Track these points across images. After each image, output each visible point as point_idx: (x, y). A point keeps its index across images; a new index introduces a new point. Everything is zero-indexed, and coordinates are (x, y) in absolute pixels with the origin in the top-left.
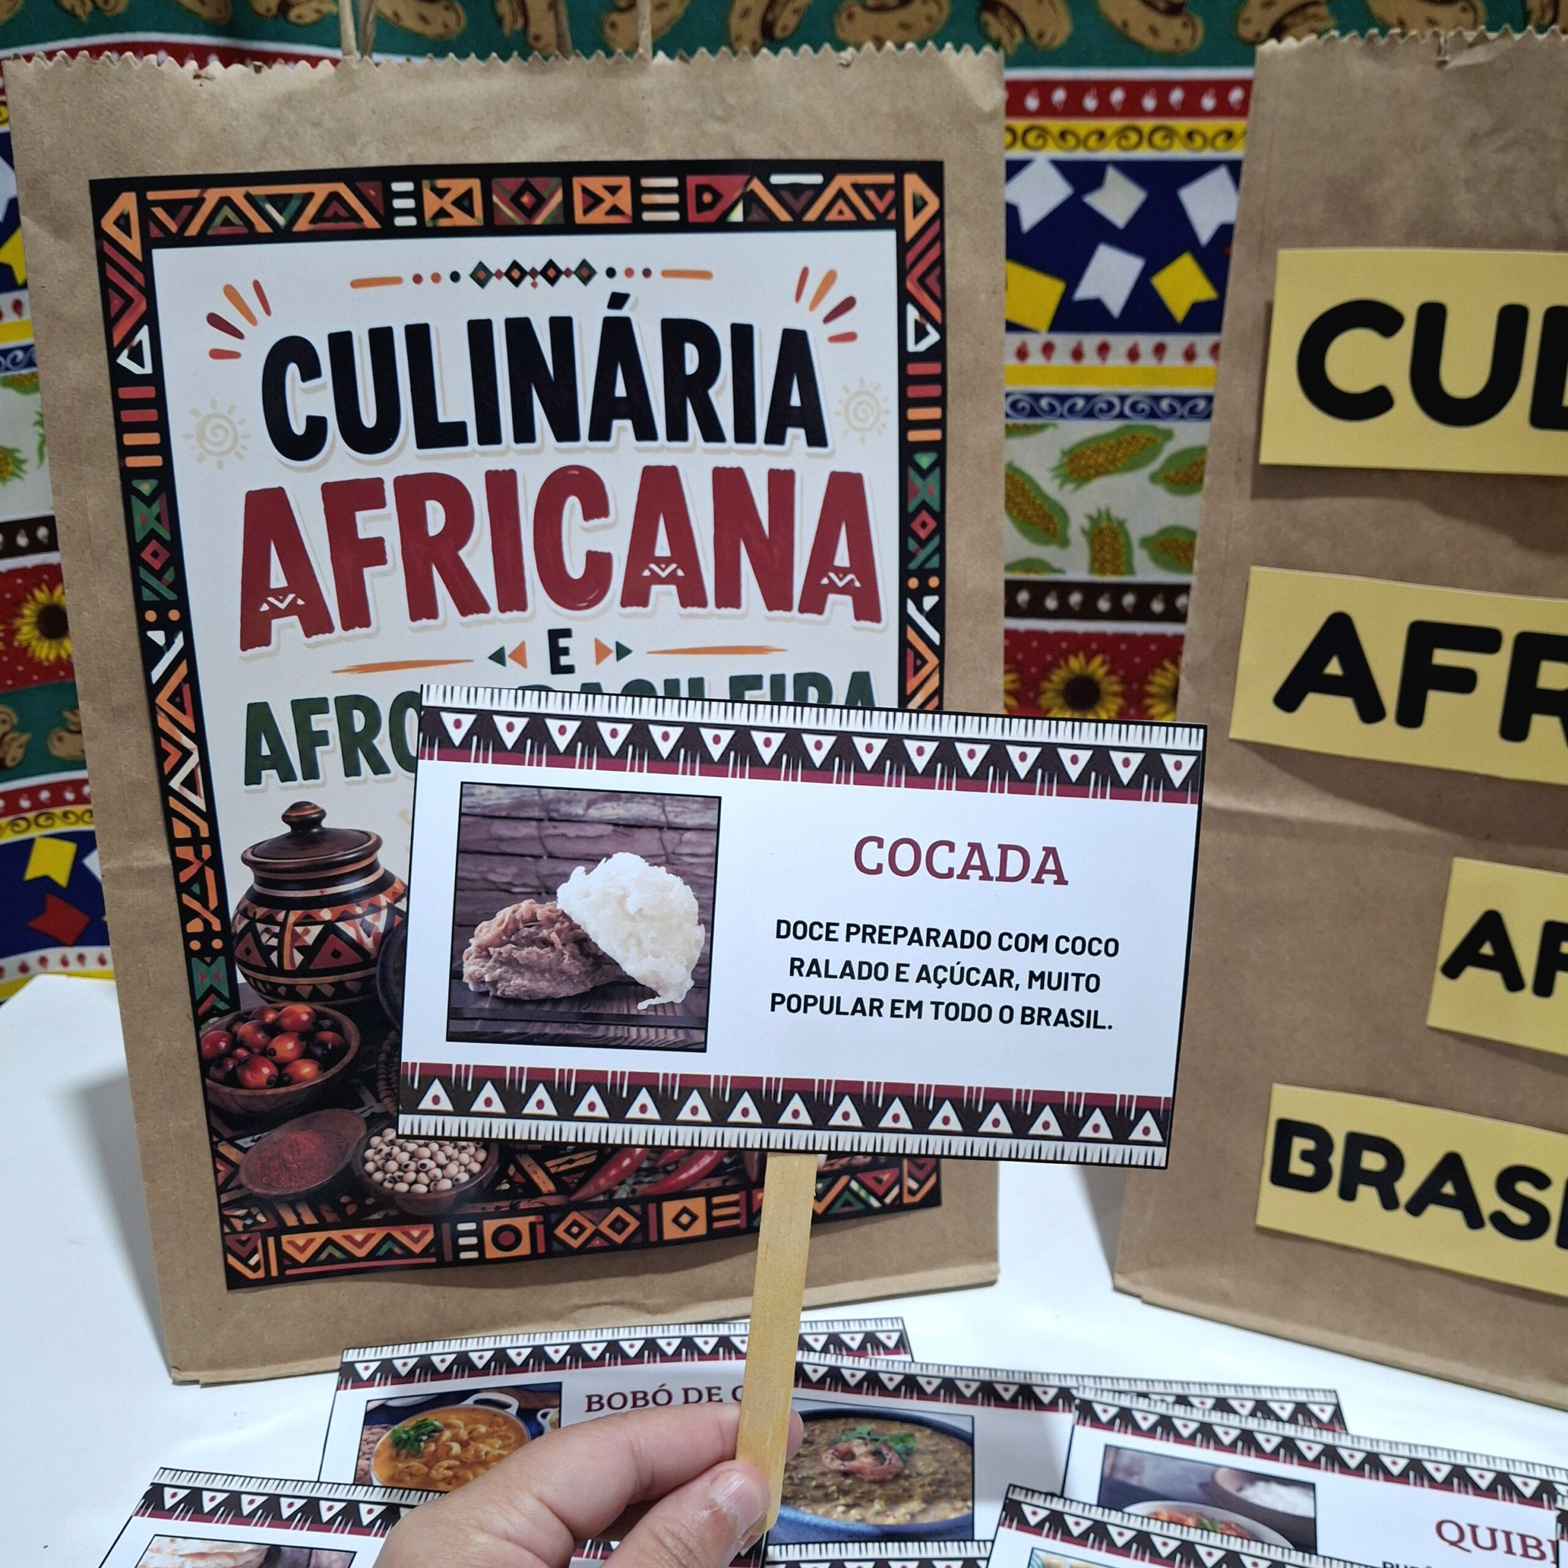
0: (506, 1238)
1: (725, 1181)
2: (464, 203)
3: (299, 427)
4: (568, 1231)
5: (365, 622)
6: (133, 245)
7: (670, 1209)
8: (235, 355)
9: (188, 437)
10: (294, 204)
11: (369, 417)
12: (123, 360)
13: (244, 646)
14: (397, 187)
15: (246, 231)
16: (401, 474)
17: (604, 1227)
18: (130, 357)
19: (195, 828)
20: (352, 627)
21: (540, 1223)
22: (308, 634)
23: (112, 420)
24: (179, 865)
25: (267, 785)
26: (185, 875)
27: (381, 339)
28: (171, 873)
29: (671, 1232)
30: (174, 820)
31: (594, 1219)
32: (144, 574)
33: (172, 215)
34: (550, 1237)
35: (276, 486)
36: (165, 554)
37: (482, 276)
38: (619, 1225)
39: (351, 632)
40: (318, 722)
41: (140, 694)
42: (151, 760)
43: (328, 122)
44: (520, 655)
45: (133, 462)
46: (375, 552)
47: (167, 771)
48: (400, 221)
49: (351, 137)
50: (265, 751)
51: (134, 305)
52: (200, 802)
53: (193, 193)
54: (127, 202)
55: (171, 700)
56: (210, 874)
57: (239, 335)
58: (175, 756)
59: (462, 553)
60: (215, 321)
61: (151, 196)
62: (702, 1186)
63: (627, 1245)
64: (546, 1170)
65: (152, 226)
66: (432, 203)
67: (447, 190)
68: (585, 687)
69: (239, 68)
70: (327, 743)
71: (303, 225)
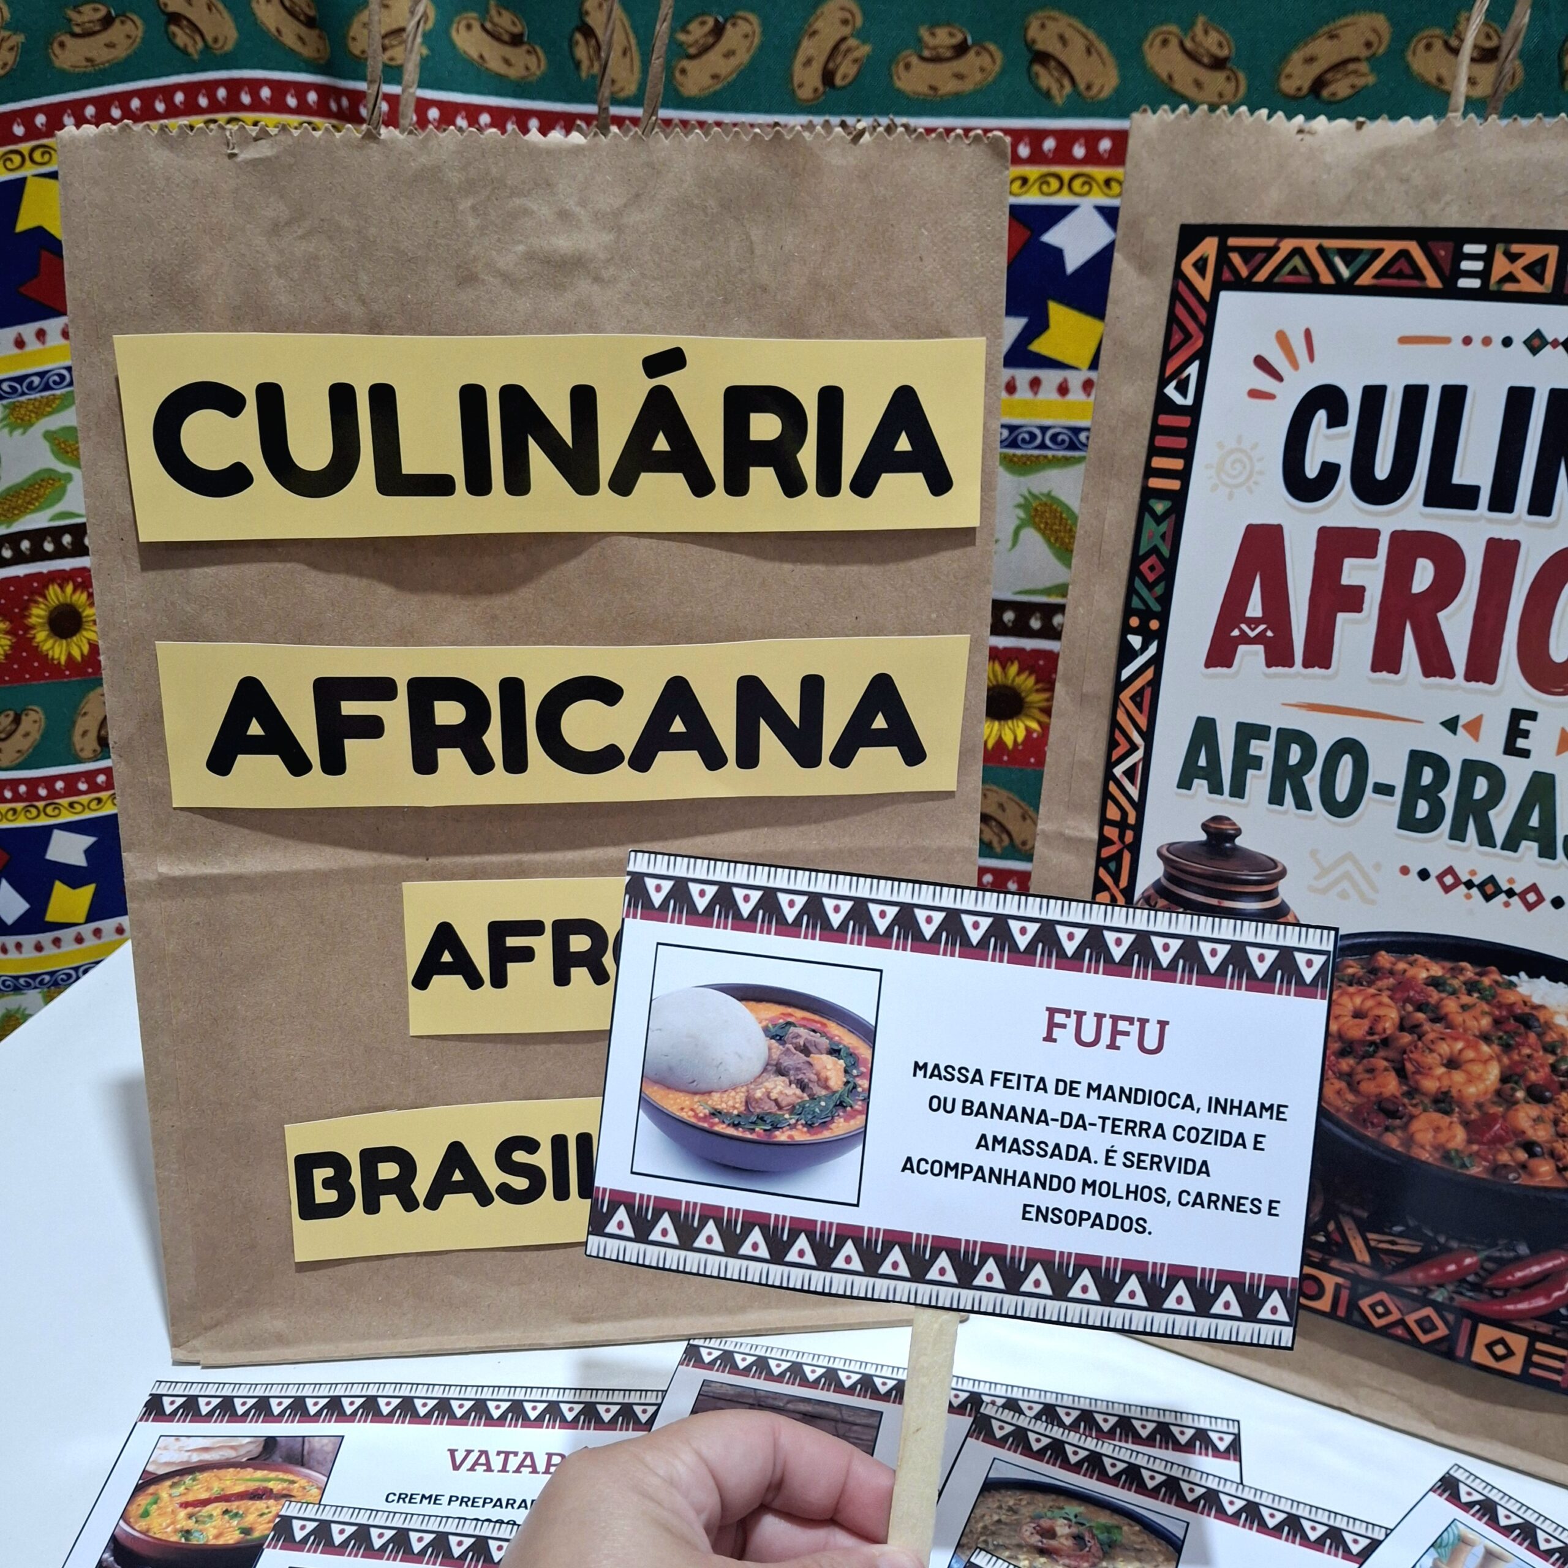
0: (1309, 1287)
1: (1555, 1332)
2: (1536, 270)
3: (1312, 470)
4: (1372, 1307)
5: (1326, 665)
6: (1204, 287)
7: (1486, 1333)
8: (1270, 396)
9: (1210, 464)
10: (1363, 258)
11: (1382, 469)
12: (1170, 391)
14: (1468, 249)
15: (1309, 280)
16: (1399, 527)
17: (1411, 1319)
18: (1177, 388)
19: (1124, 814)
20: (1313, 667)
21: (1346, 1288)
22: (1269, 665)
23: (1146, 443)
24: (1104, 841)
25: (1196, 791)
26: (1107, 852)
27: (1415, 396)
28: (1095, 847)
29: (1480, 1355)
30: (1110, 802)
31: (1402, 1308)
32: (1138, 583)
33: (1246, 261)
34: (1353, 1306)
35: (1275, 522)
36: (1160, 569)
37: (1536, 343)
38: (1427, 1325)
39: (1310, 671)
40: (1257, 747)
41: (1108, 689)
42: (1103, 747)
43: (1418, 179)
44: (1474, 728)
45: (1155, 483)
46: (1353, 599)
47: (1114, 757)
48: (1463, 283)
49: (1436, 196)
50: (1202, 762)
51: (1190, 343)
52: (1134, 792)
53: (1269, 242)
54: (1209, 247)
55: (1132, 699)
56: (1127, 857)
57: (1278, 377)
58: (1124, 747)
59: (1441, 616)
60: (1261, 363)
61: (1232, 242)
62: (1529, 1325)
63: (1429, 1347)
64: (1366, 1241)
65: (1225, 269)
66: (1501, 266)
67: (1521, 255)
68: (1537, 775)
69: (1342, 123)
70: (1259, 768)
71: (1365, 279)
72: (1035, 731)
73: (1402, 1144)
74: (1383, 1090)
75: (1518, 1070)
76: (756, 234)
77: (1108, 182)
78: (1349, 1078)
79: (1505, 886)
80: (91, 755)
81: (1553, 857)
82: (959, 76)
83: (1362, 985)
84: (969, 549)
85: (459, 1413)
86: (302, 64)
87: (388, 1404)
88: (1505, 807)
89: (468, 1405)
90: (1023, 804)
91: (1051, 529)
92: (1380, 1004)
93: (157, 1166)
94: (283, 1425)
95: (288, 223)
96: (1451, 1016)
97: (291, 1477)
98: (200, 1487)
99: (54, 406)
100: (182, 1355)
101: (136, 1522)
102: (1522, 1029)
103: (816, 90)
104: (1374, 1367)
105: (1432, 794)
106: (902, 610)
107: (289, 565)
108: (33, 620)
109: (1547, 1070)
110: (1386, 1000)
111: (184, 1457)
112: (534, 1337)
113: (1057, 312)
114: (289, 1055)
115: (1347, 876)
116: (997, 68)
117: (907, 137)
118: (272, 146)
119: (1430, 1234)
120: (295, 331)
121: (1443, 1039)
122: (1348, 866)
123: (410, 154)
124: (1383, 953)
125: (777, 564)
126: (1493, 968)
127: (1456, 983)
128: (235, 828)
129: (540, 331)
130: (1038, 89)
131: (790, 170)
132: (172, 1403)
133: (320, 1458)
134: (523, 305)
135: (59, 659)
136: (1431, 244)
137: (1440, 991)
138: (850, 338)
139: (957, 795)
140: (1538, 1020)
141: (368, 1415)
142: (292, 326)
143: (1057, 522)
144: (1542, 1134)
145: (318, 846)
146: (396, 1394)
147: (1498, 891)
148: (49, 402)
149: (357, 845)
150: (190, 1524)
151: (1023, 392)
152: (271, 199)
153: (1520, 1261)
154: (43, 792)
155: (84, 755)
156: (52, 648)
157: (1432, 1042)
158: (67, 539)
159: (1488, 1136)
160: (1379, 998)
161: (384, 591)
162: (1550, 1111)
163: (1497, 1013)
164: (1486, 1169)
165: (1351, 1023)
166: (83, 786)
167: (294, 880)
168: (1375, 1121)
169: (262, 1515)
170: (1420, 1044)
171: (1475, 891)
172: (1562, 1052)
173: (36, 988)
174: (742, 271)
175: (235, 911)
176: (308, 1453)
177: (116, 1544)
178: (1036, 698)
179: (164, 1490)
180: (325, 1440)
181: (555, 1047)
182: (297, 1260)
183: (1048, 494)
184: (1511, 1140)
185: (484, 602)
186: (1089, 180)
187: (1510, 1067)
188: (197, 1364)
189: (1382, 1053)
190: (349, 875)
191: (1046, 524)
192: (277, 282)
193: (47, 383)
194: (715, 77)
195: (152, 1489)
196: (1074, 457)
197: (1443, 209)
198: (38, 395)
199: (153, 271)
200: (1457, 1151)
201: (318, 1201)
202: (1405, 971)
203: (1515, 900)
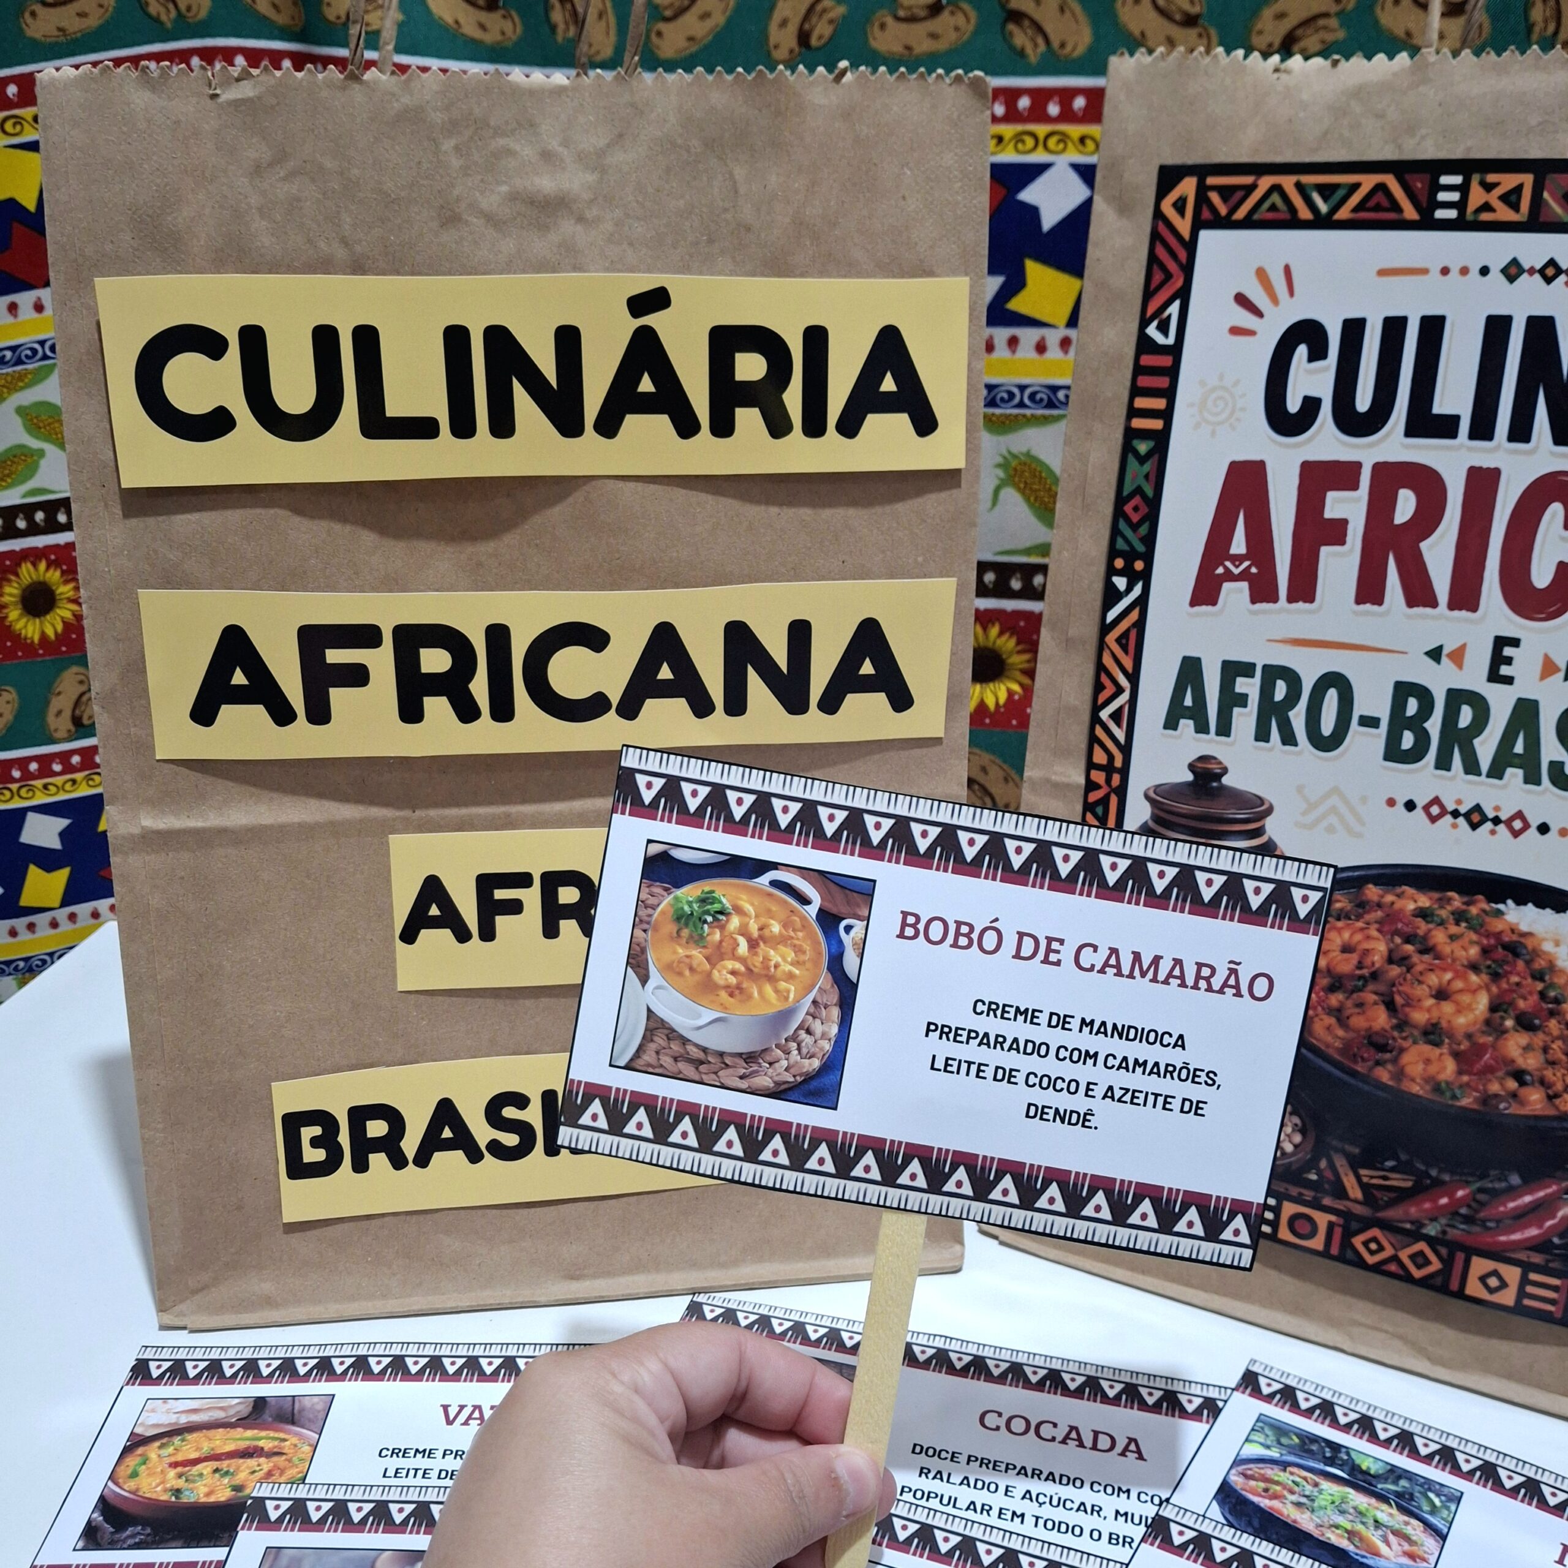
0: (1301, 1225)
1: (1548, 1261)
2: (1511, 199)
3: (1293, 405)
4: (1366, 1244)
5: (1310, 597)
6: (1184, 226)
7: (1480, 1265)
8: (1251, 333)
9: (1192, 405)
10: (1341, 193)
11: (1363, 401)
12: (1152, 331)
13: (1194, 603)
14: (1445, 180)
15: (1287, 216)
16: (1381, 459)
17: (1404, 1255)
18: (1158, 328)
19: (1111, 757)
20: (1297, 601)
21: (1339, 1225)
22: (1253, 601)
23: (1128, 384)
24: (1091, 786)
25: (1181, 734)
26: (1094, 797)
27: (1394, 327)
28: (1082, 792)
29: (1474, 1288)
30: (1096, 746)
31: (1395, 1243)
32: (1122, 525)
33: (1225, 199)
34: (1346, 1243)
35: (1257, 458)
36: (1144, 509)
37: (1513, 271)
38: (1420, 1260)
39: (1294, 606)
40: (1242, 684)
41: (1093, 630)
42: (1088, 691)
43: (1393, 114)
44: (1458, 656)
45: (1138, 423)
46: (1337, 532)
47: (1100, 701)
48: (1440, 214)
49: (1411, 130)
50: (1188, 701)
51: (1173, 280)
52: (1120, 735)
53: (1248, 180)
54: (1188, 187)
55: (1118, 640)
56: (1114, 800)
57: (1259, 314)
58: (1110, 690)
59: (1424, 546)
60: (1241, 300)
61: (1211, 181)
62: (1522, 1256)
63: (1424, 1283)
64: (1358, 1177)
65: (1205, 209)
66: (1477, 196)
67: (1496, 185)
68: (1521, 702)
69: (1318, 61)
70: (1245, 706)
71: (1343, 214)
72: (1016, 693)
73: (1391, 1079)
74: (1373, 1024)
75: (1507, 999)
76: (740, 172)
77: (1082, 140)
78: (1338, 1013)
79: (1491, 815)
80: (65, 735)
81: (1538, 782)
82: (934, 36)
83: (1350, 919)
84: (955, 492)
85: (451, 1370)
86: (276, 32)
87: (379, 1363)
88: (1491, 733)
89: (460, 1362)
90: (1005, 767)
91: (1031, 489)
92: (1368, 937)
93: (142, 1126)
94: (272, 1385)
95: (270, 165)
96: (1439, 948)
97: (282, 1435)
98: (190, 1447)
99: (26, 380)
100: (168, 1319)
101: (125, 1483)
102: (1510, 957)
103: (791, 51)
104: (1368, 1306)
105: (1417, 724)
106: (888, 553)
107: (272, 511)
108: (7, 599)
109: (1536, 997)
110: (1375, 933)
111: (173, 1418)
112: (526, 1294)
113: (1033, 268)
114: (275, 1012)
115: (1334, 810)
116: (971, 27)
117: (888, 76)
118: (254, 87)
119: (1423, 1167)
120: (277, 273)
121: (1431, 970)
122: (1334, 800)
123: (394, 95)
124: (1371, 886)
125: (763, 508)
126: (1480, 897)
127: (1444, 913)
128: (220, 781)
129: (524, 272)
130: (1012, 48)
131: (773, 109)
132: (159, 1367)
133: (311, 1416)
134: (508, 246)
135: (32, 638)
136: (1407, 177)
137: (1428, 922)
138: (834, 277)
139: (945, 741)
140: (1525, 947)
141: (358, 1374)
142: (274, 267)
143: (1037, 480)
144: (1531, 1062)
145: (303, 798)
146: (387, 1353)
147: (1484, 819)
148: (21, 377)
149: (345, 799)
150: (180, 1483)
151: (1002, 351)
152: (254, 141)
153: (1512, 1192)
154: (16, 774)
155: (58, 735)
156: (25, 626)
157: (1421, 973)
158: (39, 516)
159: (1478, 1067)
160: (1366, 931)
161: (368, 538)
162: (1539, 1039)
163: (1485, 942)
164: (1476, 1100)
165: (1339, 958)
166: (57, 768)
167: (281, 832)
168: (1366, 1055)
169: (254, 1472)
170: (1409, 976)
171: (1461, 820)
172: (1550, 979)
173: (10, 974)
174: (726, 210)
175: (220, 865)
176: (300, 1412)
177: (104, 1504)
178: (1018, 660)
179: (153, 1451)
180: (316, 1399)
181: (545, 1001)
182: (285, 1221)
183: (1028, 454)
184: (1501, 1069)
185: (470, 549)
186: (1064, 138)
187: (1499, 996)
188: (184, 1328)
189: (1371, 987)
190: (334, 828)
191: (1026, 483)
192: (259, 225)
193: (20, 357)
194: (691, 39)
195: (140, 1450)
196: (1052, 416)
197: (1419, 144)
198: (10, 370)
199: (134, 213)
200: (1447, 1083)
201: (306, 1160)
202: (1393, 903)
203: (1501, 828)
